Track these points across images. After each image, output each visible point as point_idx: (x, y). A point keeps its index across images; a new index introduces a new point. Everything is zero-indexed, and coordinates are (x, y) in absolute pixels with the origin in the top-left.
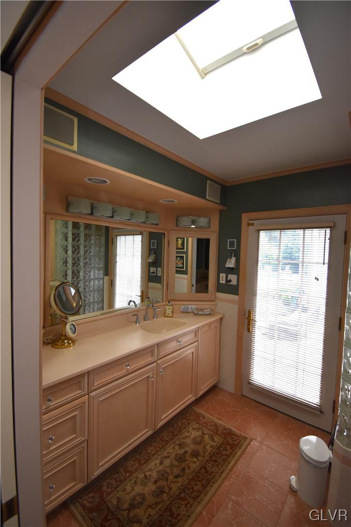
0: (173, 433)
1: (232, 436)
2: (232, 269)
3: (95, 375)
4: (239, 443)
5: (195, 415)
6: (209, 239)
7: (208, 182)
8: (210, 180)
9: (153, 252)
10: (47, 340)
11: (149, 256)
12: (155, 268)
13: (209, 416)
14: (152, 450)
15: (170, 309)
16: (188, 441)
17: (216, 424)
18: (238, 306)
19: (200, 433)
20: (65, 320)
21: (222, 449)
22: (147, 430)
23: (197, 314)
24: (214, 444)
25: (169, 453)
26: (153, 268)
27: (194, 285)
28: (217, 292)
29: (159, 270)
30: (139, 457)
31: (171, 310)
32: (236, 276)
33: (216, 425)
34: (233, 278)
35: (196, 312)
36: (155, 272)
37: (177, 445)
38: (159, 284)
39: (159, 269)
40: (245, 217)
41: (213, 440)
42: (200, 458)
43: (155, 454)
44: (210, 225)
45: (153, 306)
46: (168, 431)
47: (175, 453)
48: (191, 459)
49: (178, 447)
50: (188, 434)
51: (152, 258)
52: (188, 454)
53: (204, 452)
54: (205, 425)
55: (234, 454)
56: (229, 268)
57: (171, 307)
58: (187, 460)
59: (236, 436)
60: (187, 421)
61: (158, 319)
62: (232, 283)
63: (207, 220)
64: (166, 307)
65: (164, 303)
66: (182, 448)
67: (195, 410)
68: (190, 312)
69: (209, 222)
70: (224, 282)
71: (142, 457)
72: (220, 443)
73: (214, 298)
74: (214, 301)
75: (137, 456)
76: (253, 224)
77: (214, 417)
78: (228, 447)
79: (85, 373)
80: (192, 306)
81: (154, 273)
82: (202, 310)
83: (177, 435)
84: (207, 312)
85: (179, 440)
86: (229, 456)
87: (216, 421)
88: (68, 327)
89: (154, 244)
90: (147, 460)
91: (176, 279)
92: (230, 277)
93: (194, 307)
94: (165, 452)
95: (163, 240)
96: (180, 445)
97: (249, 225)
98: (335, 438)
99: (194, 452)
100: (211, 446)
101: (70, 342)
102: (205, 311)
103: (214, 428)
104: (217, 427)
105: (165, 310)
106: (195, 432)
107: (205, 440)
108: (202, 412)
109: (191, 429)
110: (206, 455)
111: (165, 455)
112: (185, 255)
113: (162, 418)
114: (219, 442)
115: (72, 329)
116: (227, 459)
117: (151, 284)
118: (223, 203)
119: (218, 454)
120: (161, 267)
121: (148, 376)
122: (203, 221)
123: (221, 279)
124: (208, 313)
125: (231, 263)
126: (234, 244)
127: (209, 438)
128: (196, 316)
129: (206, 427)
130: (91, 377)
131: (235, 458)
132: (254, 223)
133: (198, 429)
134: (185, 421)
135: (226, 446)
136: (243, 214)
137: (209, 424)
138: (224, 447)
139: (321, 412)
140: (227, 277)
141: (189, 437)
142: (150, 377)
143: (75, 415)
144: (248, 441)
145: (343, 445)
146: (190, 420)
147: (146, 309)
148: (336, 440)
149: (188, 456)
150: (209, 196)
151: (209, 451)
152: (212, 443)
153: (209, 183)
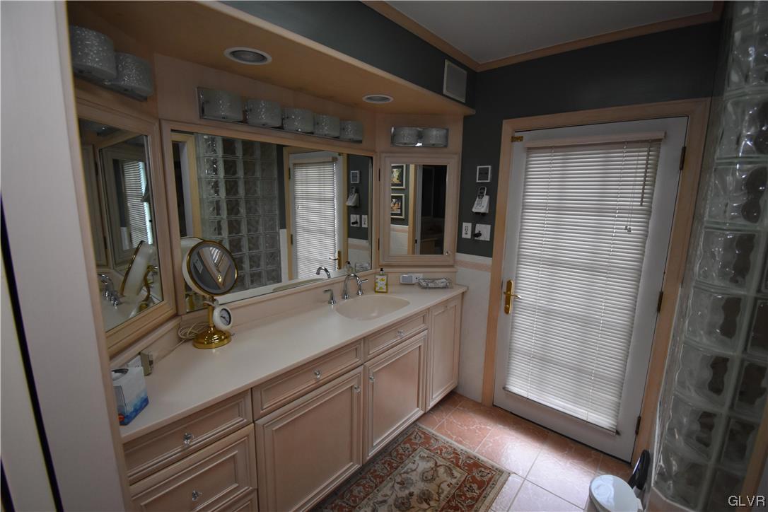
0: (390, 464)
1: (480, 469)
2: (483, 214)
3: (263, 392)
4: (490, 479)
5: (423, 436)
6: (446, 166)
7: (447, 63)
8: (449, 60)
9: (354, 190)
10: (185, 334)
11: (348, 197)
12: (358, 216)
13: (444, 438)
14: (359, 492)
15: (382, 280)
16: (414, 477)
17: (454, 449)
18: (490, 274)
19: (431, 464)
20: (211, 303)
21: (465, 489)
22: (352, 463)
23: (425, 287)
24: (454, 481)
25: (386, 496)
26: (355, 216)
27: (419, 241)
28: (458, 251)
29: (365, 219)
30: (340, 503)
31: (385, 282)
32: (489, 227)
33: (455, 451)
34: (484, 230)
35: (424, 284)
36: (358, 221)
37: (398, 483)
38: (364, 241)
39: (364, 217)
40: (508, 127)
41: (452, 475)
42: (432, 503)
43: (364, 498)
44: (447, 141)
45: (355, 276)
46: (383, 461)
47: (394, 497)
48: (419, 505)
49: (399, 486)
50: (414, 467)
51: (354, 200)
52: (415, 498)
53: (439, 494)
54: (439, 451)
55: (485, 497)
56: (476, 213)
57: (385, 278)
58: (413, 507)
59: (486, 468)
60: (410, 445)
61: (364, 296)
62: (481, 238)
63: (442, 132)
64: (377, 277)
65: (373, 271)
66: (406, 488)
67: (423, 429)
68: (413, 284)
69: (446, 137)
70: (469, 236)
71: (344, 502)
72: (462, 479)
73: (451, 263)
74: (452, 266)
75: (337, 501)
76: (520, 139)
77: (452, 438)
78: (475, 486)
79: (247, 390)
80: (417, 275)
81: (356, 223)
82: (433, 280)
83: (398, 467)
84: (441, 283)
85: (400, 475)
86: (476, 500)
87: (456, 445)
88: (217, 313)
89: (355, 176)
90: (353, 507)
91: (392, 232)
92: (479, 228)
93: (421, 276)
94: (380, 494)
95: (370, 170)
96: (402, 483)
97: (514, 139)
98: (652, 485)
99: (424, 494)
100: (448, 485)
101: (223, 337)
102: (437, 281)
103: (452, 456)
104: (457, 454)
105: (376, 283)
106: (425, 463)
107: (439, 475)
108: (433, 432)
109: (417, 458)
110: (441, 498)
111: (380, 498)
112: (403, 195)
113: (374, 444)
114: (460, 478)
115: (224, 318)
116: (473, 505)
117: (352, 241)
118: (470, 102)
119: (460, 496)
120: (368, 214)
121: (352, 387)
122: (435, 134)
123: (464, 232)
124: (442, 285)
125: (481, 206)
126: (487, 173)
127: (446, 471)
128: (424, 290)
129: (441, 454)
130: (257, 395)
131: (485, 502)
132: (522, 137)
133: (428, 458)
134: (408, 445)
135: (473, 485)
136: (504, 122)
137: (444, 450)
138: (468, 486)
139: (618, 433)
140: (473, 228)
141: (415, 470)
142: (353, 388)
143: (234, 456)
144: (504, 476)
145: (667, 498)
146: (417, 444)
147: (345, 281)
148: (654, 488)
149: (414, 501)
150: (447, 90)
151: (445, 493)
152: (450, 480)
153: (449, 66)
